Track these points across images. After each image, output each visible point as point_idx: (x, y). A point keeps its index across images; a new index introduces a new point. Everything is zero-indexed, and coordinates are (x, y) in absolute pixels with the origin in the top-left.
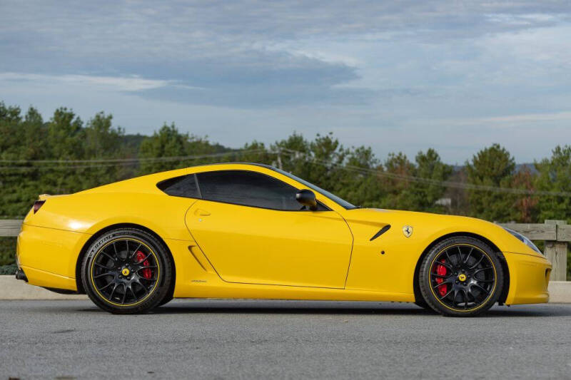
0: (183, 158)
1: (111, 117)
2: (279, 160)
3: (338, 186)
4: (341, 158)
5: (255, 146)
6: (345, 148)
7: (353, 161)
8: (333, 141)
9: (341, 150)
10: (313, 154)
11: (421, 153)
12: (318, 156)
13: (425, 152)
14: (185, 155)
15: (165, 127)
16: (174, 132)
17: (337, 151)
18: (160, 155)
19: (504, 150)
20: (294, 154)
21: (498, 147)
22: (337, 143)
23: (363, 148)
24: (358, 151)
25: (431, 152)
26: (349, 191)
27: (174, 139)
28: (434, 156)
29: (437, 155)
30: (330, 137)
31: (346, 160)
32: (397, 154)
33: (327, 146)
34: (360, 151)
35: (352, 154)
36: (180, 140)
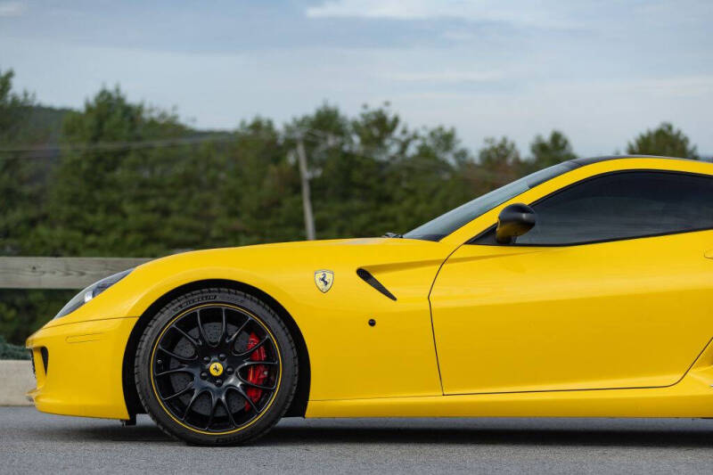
0: (135, 145)
1: (10, 75)
2: (301, 149)
3: (399, 194)
4: (404, 146)
5: (257, 126)
6: (411, 129)
7: (425, 152)
8: (390, 117)
9: (404, 132)
10: (356, 139)
11: (539, 138)
12: (365, 142)
13: (547, 137)
14: (139, 139)
15: (103, 93)
16: (120, 100)
17: (397, 133)
18: (95, 139)
19: (679, 133)
20: (325, 139)
21: (670, 128)
22: (396, 121)
23: (441, 129)
24: (432, 134)
25: (556, 137)
26: (417, 202)
27: (119, 112)
28: (561, 143)
29: (566, 142)
30: (385, 109)
32: (498, 140)
33: (380, 126)
34: (438, 134)
35: (424, 139)
36: (131, 115)
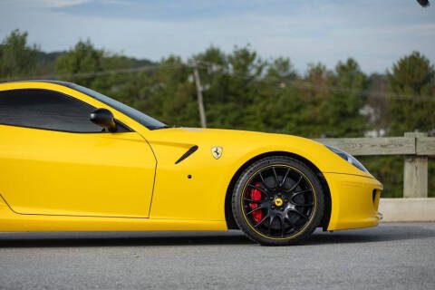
0: (99, 74)
1: (26, 35)
2: (196, 73)
3: (257, 98)
4: (260, 70)
5: (171, 60)
6: (263, 60)
7: (272, 72)
8: (251, 52)
9: (259, 61)
10: (231, 66)
11: (340, 62)
12: (236, 68)
13: (345, 62)
14: (101, 70)
15: (80, 44)
16: (90, 47)
17: (255, 62)
18: (75, 72)
19: (423, 57)
20: (211, 66)
21: (418, 54)
22: (254, 55)
23: (281, 59)
24: (276, 62)
25: (351, 62)
26: (268, 103)
27: (89, 55)
28: (353, 65)
29: (356, 65)
30: (248, 48)
31: (265, 72)
32: (316, 65)
33: (245, 58)
34: (279, 62)
35: (271, 65)
36: (96, 55)
